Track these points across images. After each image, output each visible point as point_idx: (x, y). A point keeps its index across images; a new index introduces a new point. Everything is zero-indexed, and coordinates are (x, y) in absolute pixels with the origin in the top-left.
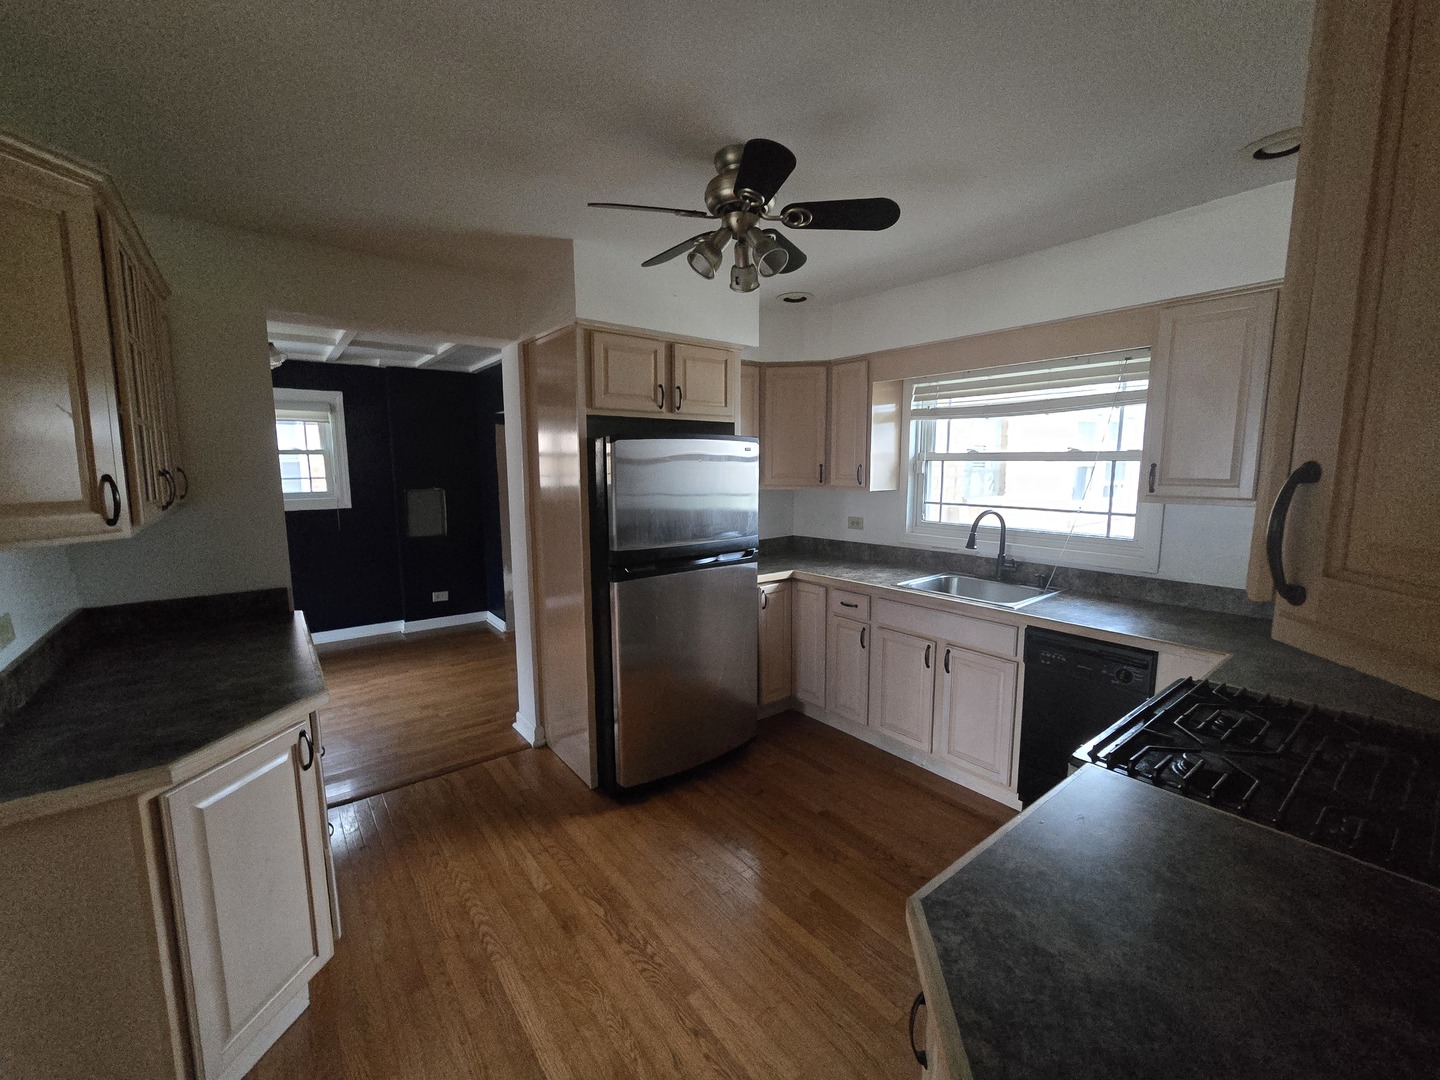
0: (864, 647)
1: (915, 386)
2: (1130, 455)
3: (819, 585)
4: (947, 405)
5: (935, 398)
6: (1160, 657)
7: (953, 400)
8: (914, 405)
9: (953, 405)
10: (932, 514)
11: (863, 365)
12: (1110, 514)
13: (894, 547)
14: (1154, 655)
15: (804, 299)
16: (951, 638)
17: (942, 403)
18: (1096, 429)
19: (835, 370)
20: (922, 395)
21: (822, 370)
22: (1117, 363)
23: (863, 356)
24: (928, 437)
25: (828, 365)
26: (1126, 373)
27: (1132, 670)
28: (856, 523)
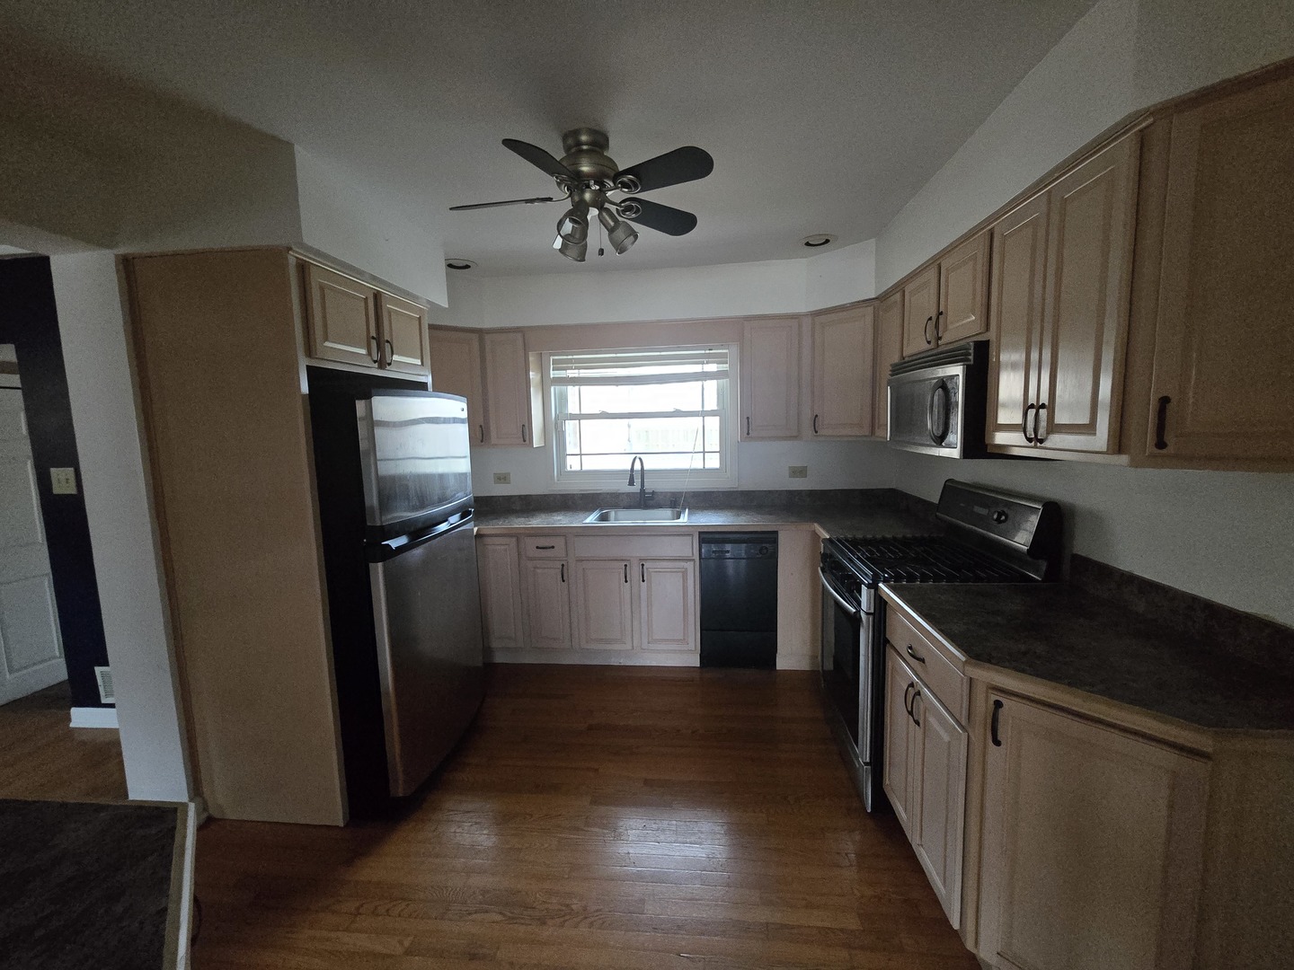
0: (564, 581)
1: (551, 358)
2: (712, 413)
3: (510, 536)
4: (576, 375)
5: (565, 369)
6: (780, 535)
7: (581, 371)
8: (553, 374)
9: (581, 375)
10: (573, 464)
11: (519, 336)
12: (704, 452)
13: (545, 495)
14: (776, 532)
15: (467, 267)
16: (643, 554)
17: (572, 373)
18: (688, 395)
19: (487, 337)
20: (560, 366)
21: (475, 337)
22: (703, 352)
23: (518, 328)
24: (563, 400)
25: (480, 333)
26: (708, 358)
27: (767, 545)
28: (502, 478)
